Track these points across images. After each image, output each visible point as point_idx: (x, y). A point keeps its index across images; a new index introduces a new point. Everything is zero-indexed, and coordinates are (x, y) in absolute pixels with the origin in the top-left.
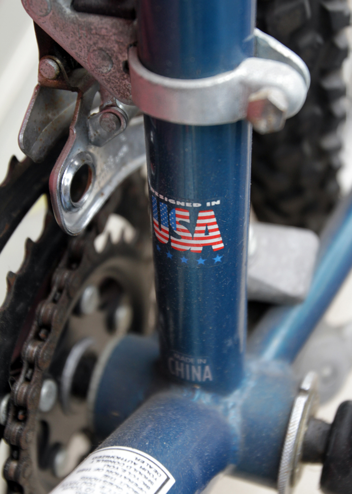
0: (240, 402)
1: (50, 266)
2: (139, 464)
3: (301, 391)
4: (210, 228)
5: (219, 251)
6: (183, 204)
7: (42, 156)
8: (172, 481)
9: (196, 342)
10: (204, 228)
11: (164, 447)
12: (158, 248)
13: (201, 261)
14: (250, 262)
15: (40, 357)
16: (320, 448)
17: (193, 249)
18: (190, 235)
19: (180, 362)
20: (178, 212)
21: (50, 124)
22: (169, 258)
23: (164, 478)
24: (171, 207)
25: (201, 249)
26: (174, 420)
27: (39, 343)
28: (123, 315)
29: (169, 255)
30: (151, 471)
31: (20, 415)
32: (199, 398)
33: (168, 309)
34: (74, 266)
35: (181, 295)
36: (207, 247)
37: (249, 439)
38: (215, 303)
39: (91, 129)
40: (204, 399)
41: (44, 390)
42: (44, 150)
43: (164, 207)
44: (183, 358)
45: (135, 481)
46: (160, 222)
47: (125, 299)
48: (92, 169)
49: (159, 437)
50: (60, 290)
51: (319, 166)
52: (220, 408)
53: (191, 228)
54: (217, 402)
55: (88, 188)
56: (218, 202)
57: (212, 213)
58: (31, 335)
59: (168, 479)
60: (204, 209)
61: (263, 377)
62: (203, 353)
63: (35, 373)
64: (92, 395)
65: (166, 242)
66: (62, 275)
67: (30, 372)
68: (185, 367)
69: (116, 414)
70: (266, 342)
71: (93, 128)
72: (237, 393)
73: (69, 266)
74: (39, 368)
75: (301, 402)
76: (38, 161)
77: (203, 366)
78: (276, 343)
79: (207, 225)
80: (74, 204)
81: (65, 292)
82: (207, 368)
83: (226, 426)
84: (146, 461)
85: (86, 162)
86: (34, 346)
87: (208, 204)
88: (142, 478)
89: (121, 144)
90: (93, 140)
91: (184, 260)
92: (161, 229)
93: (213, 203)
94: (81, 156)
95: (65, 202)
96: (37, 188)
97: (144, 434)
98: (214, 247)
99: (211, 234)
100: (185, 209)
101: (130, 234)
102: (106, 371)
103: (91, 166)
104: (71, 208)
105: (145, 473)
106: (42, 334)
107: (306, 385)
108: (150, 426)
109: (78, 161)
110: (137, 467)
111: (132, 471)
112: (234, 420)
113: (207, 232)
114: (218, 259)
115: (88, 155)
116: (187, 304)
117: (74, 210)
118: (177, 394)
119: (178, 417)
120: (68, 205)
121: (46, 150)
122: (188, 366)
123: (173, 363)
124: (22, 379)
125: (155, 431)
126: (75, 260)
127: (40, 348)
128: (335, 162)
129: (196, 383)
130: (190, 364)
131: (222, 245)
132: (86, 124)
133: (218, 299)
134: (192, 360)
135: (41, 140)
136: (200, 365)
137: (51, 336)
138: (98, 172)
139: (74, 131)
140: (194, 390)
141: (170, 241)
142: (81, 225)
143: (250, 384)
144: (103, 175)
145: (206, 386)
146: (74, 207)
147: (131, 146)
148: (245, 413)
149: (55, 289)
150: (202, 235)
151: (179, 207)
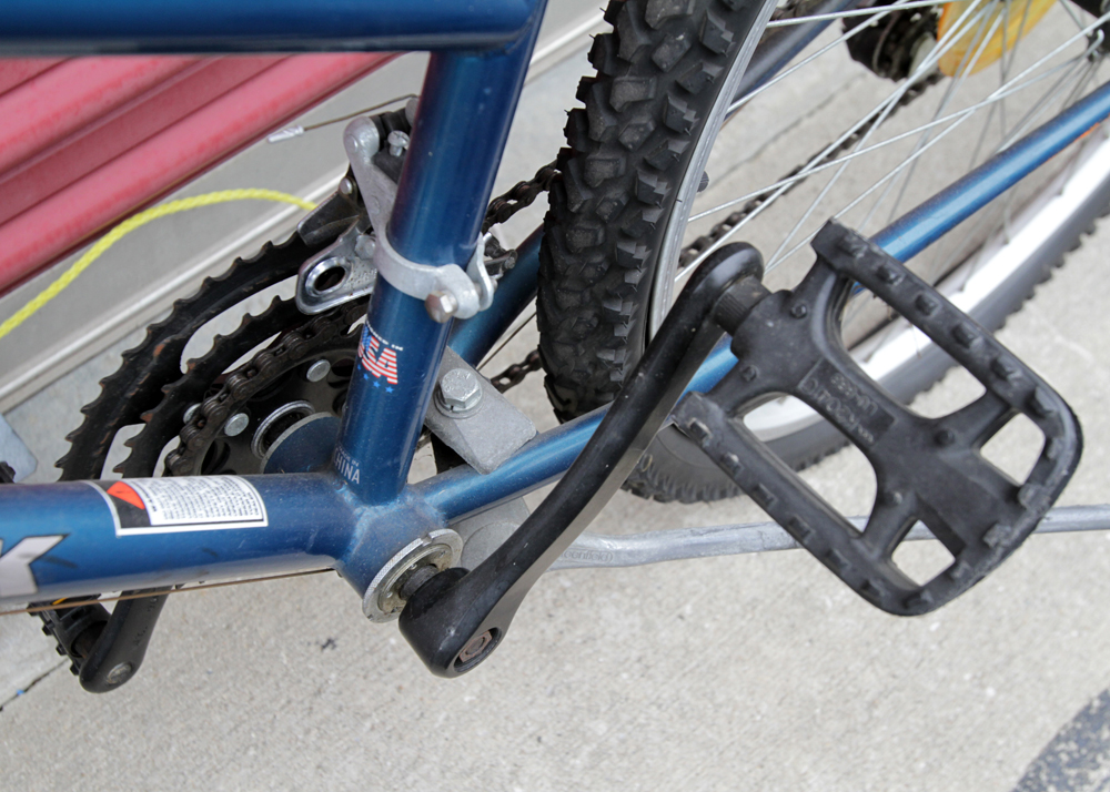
0: (374, 516)
2: (248, 497)
4: (390, 363)
6: (377, 336)
8: (265, 524)
10: (385, 361)
11: (278, 501)
15: (238, 388)
17: (374, 372)
18: (374, 360)
19: (341, 455)
20: (372, 340)
23: (260, 517)
24: (370, 334)
25: (379, 375)
26: (306, 492)
27: (244, 378)
29: (358, 368)
30: (253, 507)
31: (200, 423)
32: (342, 493)
37: (365, 548)
38: (378, 422)
40: (347, 495)
41: (235, 419)
43: (366, 331)
44: (344, 454)
45: (235, 504)
49: (280, 494)
50: (284, 348)
52: (358, 511)
53: (377, 355)
54: (357, 504)
55: (337, 285)
56: (401, 349)
57: (394, 354)
58: (242, 369)
59: (262, 520)
60: (390, 347)
61: (412, 510)
62: (358, 457)
63: (228, 398)
66: (291, 338)
67: (225, 396)
68: (342, 461)
72: (378, 508)
74: (233, 396)
75: (419, 542)
77: (355, 468)
79: (388, 360)
81: (287, 351)
82: (357, 471)
84: (255, 499)
85: (342, 265)
87: (393, 346)
88: (241, 505)
90: (358, 252)
91: (367, 377)
93: (397, 348)
98: (389, 379)
99: (389, 369)
100: (376, 339)
105: (247, 506)
107: (433, 535)
110: (244, 498)
111: (238, 498)
112: (362, 527)
113: (387, 365)
118: (328, 480)
119: (312, 493)
122: (344, 461)
123: (336, 453)
124: (216, 397)
125: (282, 489)
129: (346, 478)
130: (347, 461)
131: (396, 381)
133: (381, 420)
134: (349, 458)
136: (353, 465)
137: (255, 378)
139: (340, 240)
140: (342, 484)
143: (394, 508)
145: (352, 486)
146: (315, 293)
149: (281, 345)
150: (383, 366)
151: (374, 337)
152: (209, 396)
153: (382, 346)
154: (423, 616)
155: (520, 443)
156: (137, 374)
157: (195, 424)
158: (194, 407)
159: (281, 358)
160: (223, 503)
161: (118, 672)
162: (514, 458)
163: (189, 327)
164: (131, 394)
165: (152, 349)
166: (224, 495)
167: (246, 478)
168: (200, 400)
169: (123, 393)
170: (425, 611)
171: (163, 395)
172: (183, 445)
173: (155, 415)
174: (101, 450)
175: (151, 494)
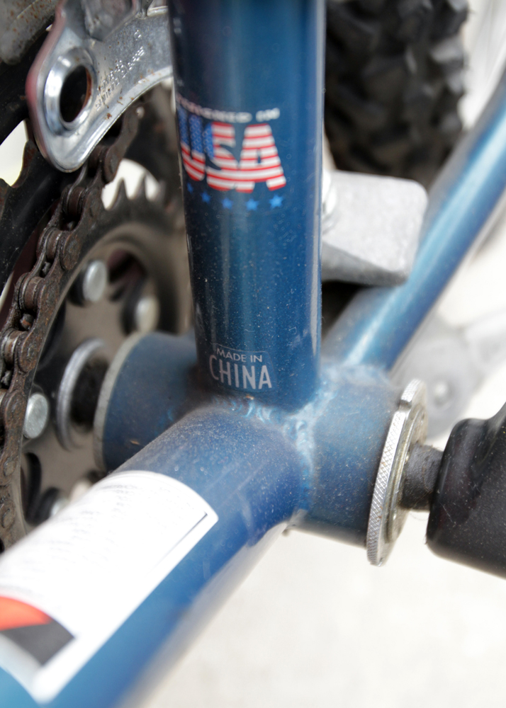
0: (312, 422)
1: (35, 224)
3: (401, 404)
4: (263, 153)
5: (279, 190)
6: (223, 116)
7: (18, 54)
8: (213, 519)
9: (248, 330)
10: (253, 154)
11: (202, 474)
12: (190, 188)
13: (252, 205)
14: (325, 225)
15: (22, 352)
16: (428, 487)
17: (240, 185)
18: (233, 164)
19: (225, 360)
20: (217, 130)
21: (28, 8)
22: (205, 203)
23: (201, 513)
24: (206, 123)
25: (250, 186)
26: (217, 441)
27: (21, 333)
28: (146, 310)
29: (206, 198)
32: (253, 413)
33: (206, 281)
34: (70, 225)
35: (226, 258)
36: (260, 184)
37: (326, 473)
38: (273, 269)
39: (88, 13)
40: (261, 415)
41: (30, 408)
42: (20, 47)
43: (196, 124)
44: (229, 355)
46: (191, 148)
47: (149, 286)
48: (92, 74)
49: (195, 462)
50: (50, 259)
51: (430, 91)
52: (284, 430)
53: (236, 153)
54: (281, 421)
55: (87, 102)
56: (276, 114)
57: (267, 130)
58: (9, 322)
59: (207, 514)
60: (254, 123)
61: (345, 387)
62: (258, 347)
63: (15, 376)
64: (100, 418)
65: (200, 177)
66: (51, 238)
67: (7, 374)
68: (232, 368)
69: (135, 442)
70: (352, 339)
71: (91, 12)
72: (308, 407)
73: (62, 226)
74: (20, 369)
75: (400, 418)
76: (11, 60)
77: (258, 366)
78: (366, 341)
79: (259, 149)
80: (67, 125)
81: (56, 261)
82: (264, 369)
83: (293, 453)
85: (82, 62)
86: (13, 338)
87: (260, 116)
89: (136, 44)
90: (91, 31)
91: (227, 204)
92: (193, 158)
94: (73, 53)
95: (53, 123)
96: (12, 108)
97: (174, 457)
98: (270, 183)
99: (264, 163)
100: (226, 124)
101: (152, 189)
102: (120, 380)
103: (90, 69)
104: (62, 131)
106: (24, 320)
107: (407, 396)
108: (181, 448)
109: (70, 60)
112: (305, 446)
113: (259, 160)
114: (276, 201)
115: (85, 52)
116: (234, 271)
117: (67, 134)
118: (222, 409)
119: (223, 436)
120: (57, 126)
121: (23, 47)
122: (236, 366)
123: (216, 363)
125: (189, 454)
126: (71, 217)
127: (21, 339)
128: (454, 84)
129: (249, 390)
130: (240, 364)
131: (282, 180)
132: (80, 5)
133: (277, 263)
134: (242, 358)
135: (15, 30)
136: (254, 364)
137: (37, 323)
138: (102, 82)
139: (63, 14)
140: (246, 402)
141: (206, 175)
142: (77, 157)
143: (326, 396)
144: (109, 87)
145: (264, 397)
146: (66, 129)
147: (150, 48)
148: (319, 435)
149: (42, 257)
150: (253, 164)
151: (219, 123)
153: (240, 129)
154: (474, 514)
155: (419, 220)
159: (54, 275)
162: (422, 240)
167: (131, 468)
170: (474, 505)
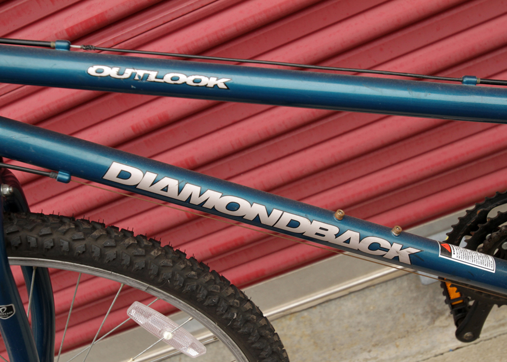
2: (490, 262)
30: (491, 266)
45: (484, 262)
59: (492, 270)
84: (493, 263)
105: (489, 264)
111: (487, 261)
152: (494, 231)
156: (471, 219)
157: (489, 240)
158: (490, 235)
160: (480, 260)
161: (468, 335)
163: (490, 207)
164: (468, 225)
165: (476, 212)
166: (481, 258)
167: (494, 258)
168: (491, 233)
169: (466, 224)
171: (478, 228)
172: (484, 246)
173: (475, 234)
174: (458, 241)
175: (455, 250)
